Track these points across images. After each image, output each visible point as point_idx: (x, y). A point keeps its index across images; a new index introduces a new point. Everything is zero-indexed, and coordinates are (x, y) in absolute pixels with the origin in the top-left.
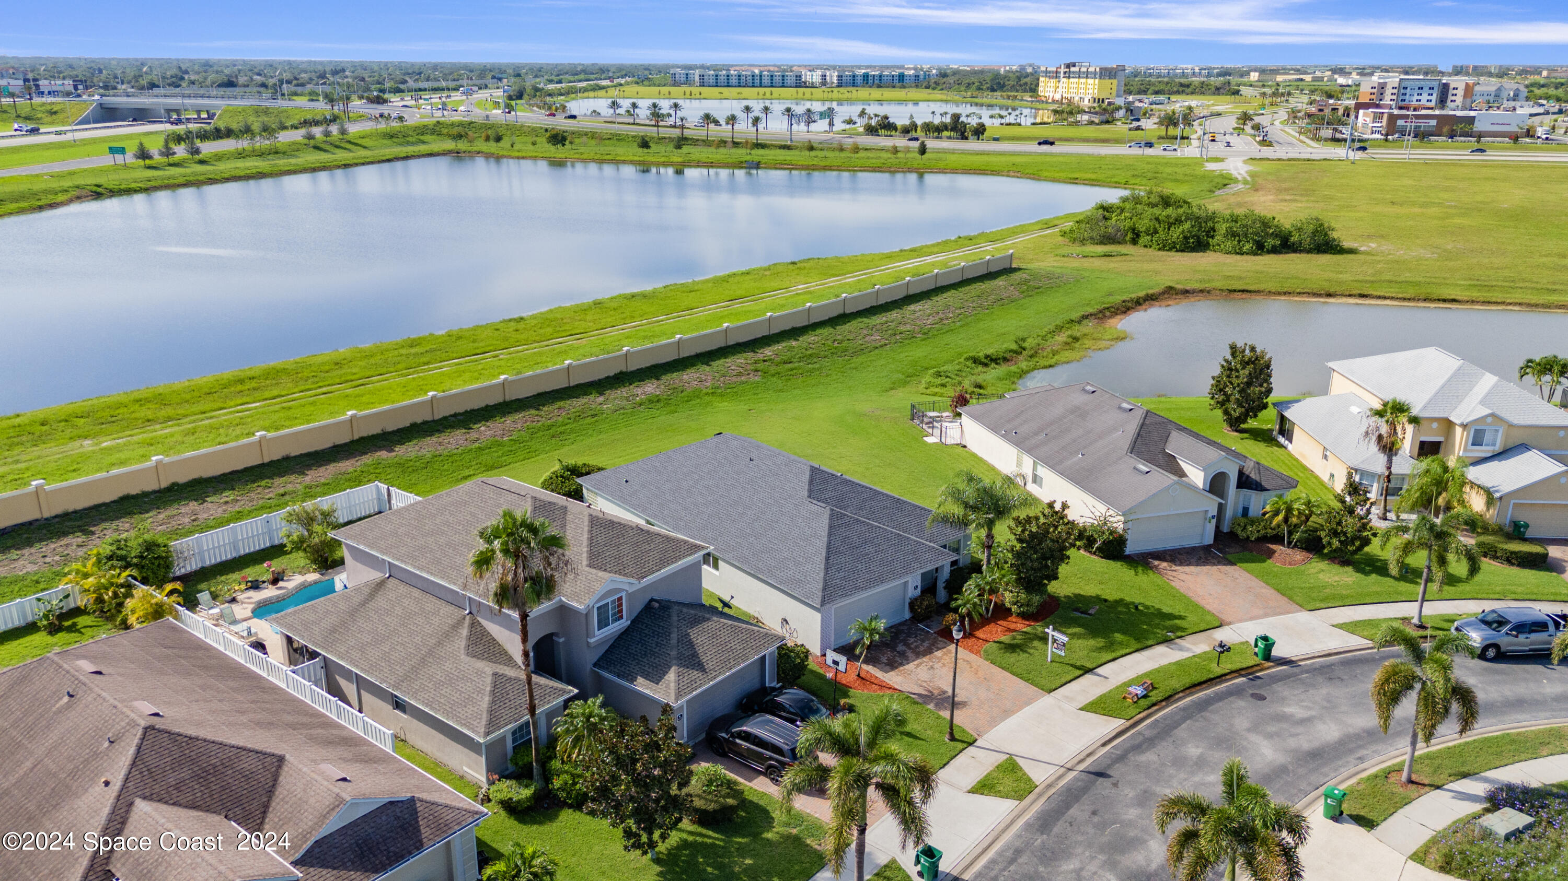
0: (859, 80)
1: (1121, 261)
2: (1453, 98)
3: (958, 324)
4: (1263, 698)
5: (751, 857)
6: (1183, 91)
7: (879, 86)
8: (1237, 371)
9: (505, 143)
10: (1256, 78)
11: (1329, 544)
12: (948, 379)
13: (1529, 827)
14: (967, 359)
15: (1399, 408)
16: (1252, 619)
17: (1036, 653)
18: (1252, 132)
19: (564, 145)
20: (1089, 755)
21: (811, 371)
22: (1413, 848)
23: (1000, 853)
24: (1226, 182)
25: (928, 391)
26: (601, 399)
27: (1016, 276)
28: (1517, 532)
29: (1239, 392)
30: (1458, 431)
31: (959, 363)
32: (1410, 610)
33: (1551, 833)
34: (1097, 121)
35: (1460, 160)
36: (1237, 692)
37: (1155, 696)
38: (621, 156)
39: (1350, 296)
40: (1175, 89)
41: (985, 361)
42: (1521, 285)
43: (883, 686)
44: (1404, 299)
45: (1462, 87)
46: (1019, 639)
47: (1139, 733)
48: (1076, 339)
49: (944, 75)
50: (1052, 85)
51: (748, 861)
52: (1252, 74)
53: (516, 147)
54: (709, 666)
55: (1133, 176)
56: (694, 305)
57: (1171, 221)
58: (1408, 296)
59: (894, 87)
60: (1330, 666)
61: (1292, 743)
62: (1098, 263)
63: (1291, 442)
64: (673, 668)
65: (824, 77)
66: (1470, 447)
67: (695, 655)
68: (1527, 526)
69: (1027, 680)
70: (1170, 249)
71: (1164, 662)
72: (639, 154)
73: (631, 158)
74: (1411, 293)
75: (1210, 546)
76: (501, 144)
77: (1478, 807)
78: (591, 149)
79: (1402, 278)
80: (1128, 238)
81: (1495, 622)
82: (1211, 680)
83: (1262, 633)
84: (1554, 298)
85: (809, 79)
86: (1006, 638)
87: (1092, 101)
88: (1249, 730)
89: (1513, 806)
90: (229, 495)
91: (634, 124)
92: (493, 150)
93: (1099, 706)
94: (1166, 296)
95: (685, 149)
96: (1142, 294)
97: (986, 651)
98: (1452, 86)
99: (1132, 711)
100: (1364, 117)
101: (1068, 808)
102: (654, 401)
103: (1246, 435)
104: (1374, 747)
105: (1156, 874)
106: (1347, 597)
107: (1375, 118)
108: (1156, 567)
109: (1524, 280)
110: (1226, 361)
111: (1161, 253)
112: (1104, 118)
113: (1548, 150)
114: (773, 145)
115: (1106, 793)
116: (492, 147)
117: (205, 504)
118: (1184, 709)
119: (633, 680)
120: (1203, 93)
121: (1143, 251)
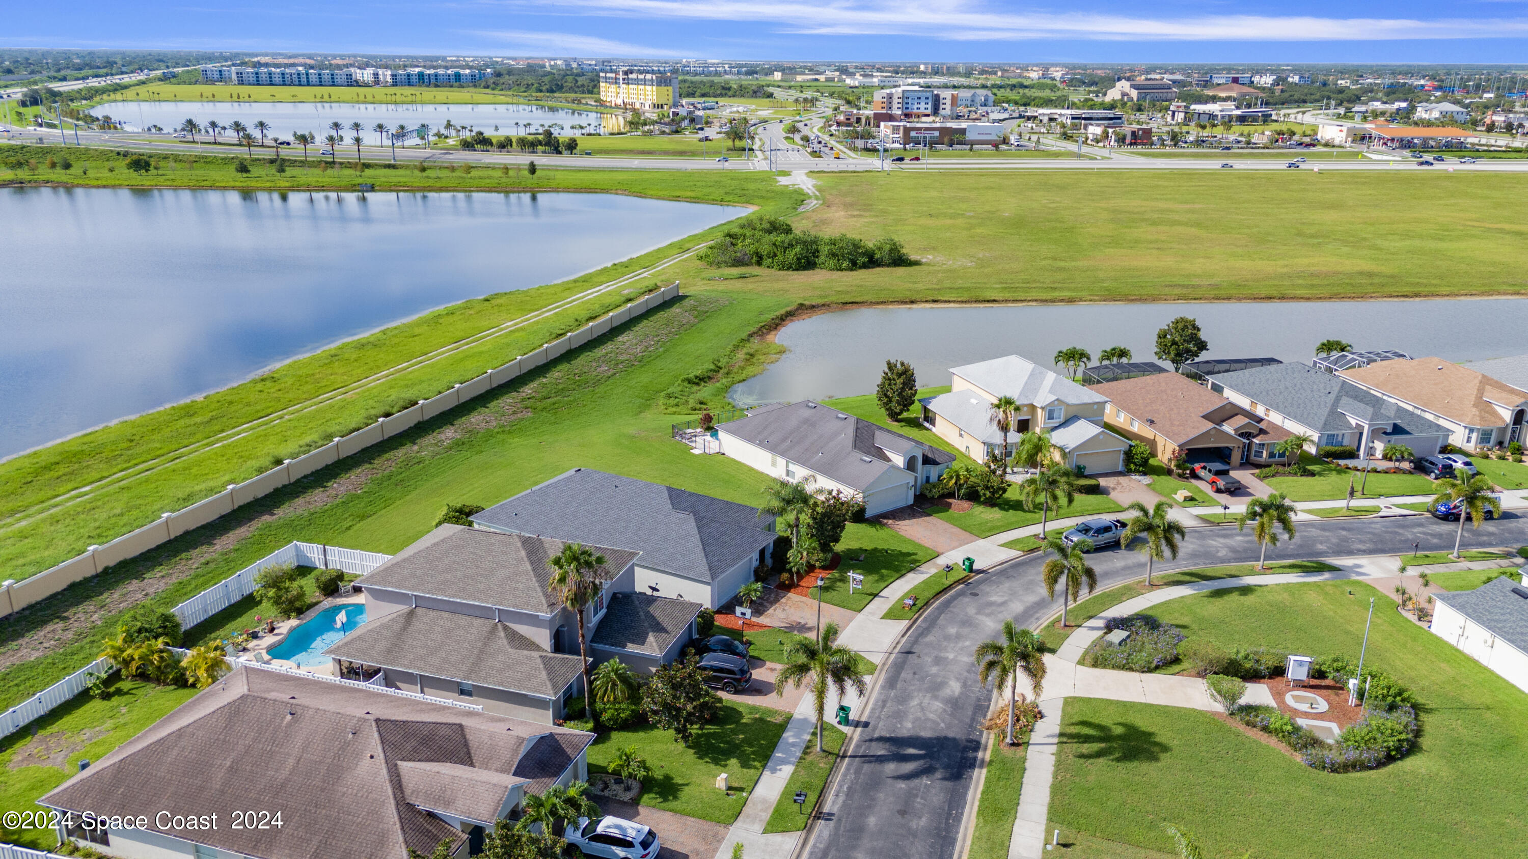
0: (414, 80)
1: (755, 282)
2: (944, 106)
3: (661, 350)
4: (977, 595)
5: (742, 733)
6: (726, 94)
7: (436, 86)
8: (894, 380)
9: (76, 170)
10: (780, 78)
11: (984, 495)
12: (677, 400)
13: (1128, 637)
14: (683, 381)
15: (1008, 402)
16: (953, 549)
17: (842, 590)
18: (802, 142)
19: (147, 171)
20: (898, 643)
21: (570, 403)
22: (1077, 659)
23: (876, 704)
24: (802, 198)
25: (668, 411)
26: (416, 448)
27: (686, 302)
28: (1080, 472)
29: (898, 395)
30: (1039, 411)
31: (679, 385)
32: (1037, 529)
33: (1139, 638)
34: (667, 131)
35: (963, 169)
36: (960, 594)
37: (920, 603)
38: (218, 181)
39: (926, 301)
40: (719, 92)
41: (697, 381)
42: (1034, 285)
43: (761, 626)
44: (962, 302)
45: (949, 98)
46: (827, 583)
47: (919, 626)
48: (752, 355)
49: (498, 75)
50: (613, 90)
51: (741, 736)
52: (776, 73)
53: (91, 173)
54: (669, 628)
55: (726, 193)
56: (426, 350)
57: (786, 245)
58: (964, 299)
59: (452, 86)
60: (1005, 570)
61: (1001, 616)
62: (738, 285)
63: (934, 425)
64: (650, 634)
65: (376, 75)
66: (1047, 421)
67: (658, 624)
68: (1085, 468)
69: (844, 607)
70: (788, 269)
71: (916, 582)
72: (240, 180)
73: (232, 184)
74: (965, 297)
75: (912, 506)
76: (72, 171)
77: (1101, 633)
78: (181, 174)
79: (956, 286)
80: (754, 261)
81: (1085, 530)
82: (945, 589)
83: (966, 557)
84: (1056, 294)
85: (359, 77)
86: (820, 583)
87: (652, 106)
88: (977, 614)
89: (1118, 628)
90: (159, 571)
91: (215, 143)
92: (64, 178)
93: (891, 615)
94: (800, 311)
95: (289, 171)
96: (783, 311)
97: (811, 594)
98: (942, 97)
99: (910, 614)
100: (885, 128)
101: (900, 674)
102: (458, 445)
103: (903, 424)
104: (1042, 611)
105: (959, 697)
106: (1002, 526)
107: (894, 130)
108: (886, 524)
109: (1035, 281)
110: (885, 373)
111: (781, 272)
112: (674, 128)
113: (1020, 156)
114: (376, 165)
115: (916, 662)
116: (59, 175)
117: (146, 581)
118: (938, 608)
119: (624, 646)
120: (743, 96)
121: (768, 271)
